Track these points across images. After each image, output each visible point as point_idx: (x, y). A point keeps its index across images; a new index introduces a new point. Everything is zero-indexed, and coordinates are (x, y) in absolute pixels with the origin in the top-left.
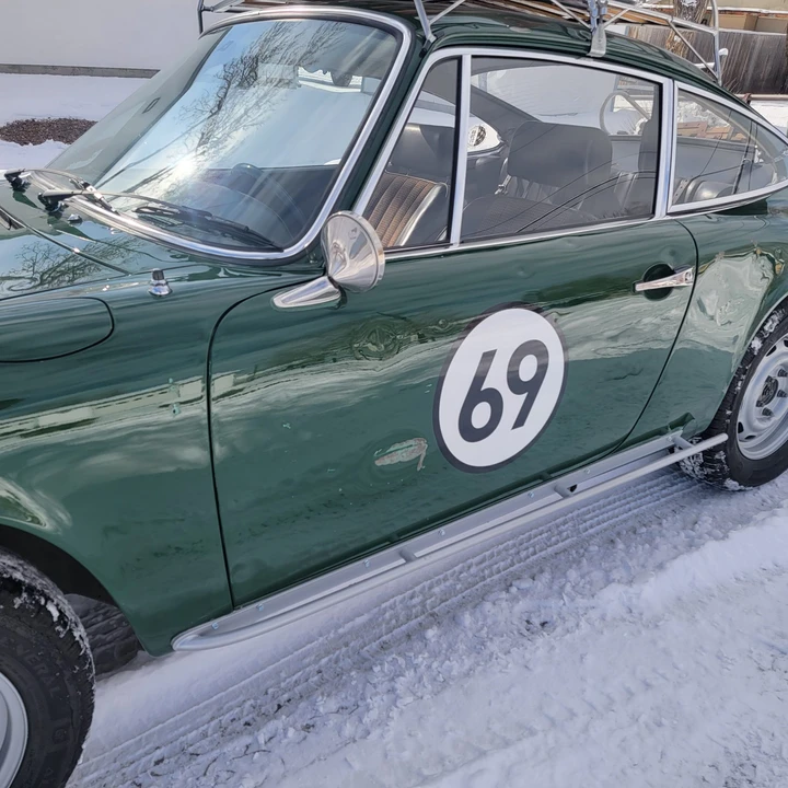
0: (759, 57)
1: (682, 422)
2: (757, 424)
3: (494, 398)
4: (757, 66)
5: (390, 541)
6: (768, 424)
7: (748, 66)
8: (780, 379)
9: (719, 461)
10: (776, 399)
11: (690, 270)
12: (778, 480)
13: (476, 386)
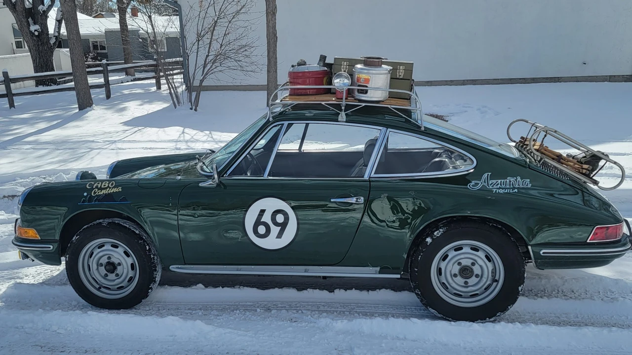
8: (474, 268)
13: (258, 220)
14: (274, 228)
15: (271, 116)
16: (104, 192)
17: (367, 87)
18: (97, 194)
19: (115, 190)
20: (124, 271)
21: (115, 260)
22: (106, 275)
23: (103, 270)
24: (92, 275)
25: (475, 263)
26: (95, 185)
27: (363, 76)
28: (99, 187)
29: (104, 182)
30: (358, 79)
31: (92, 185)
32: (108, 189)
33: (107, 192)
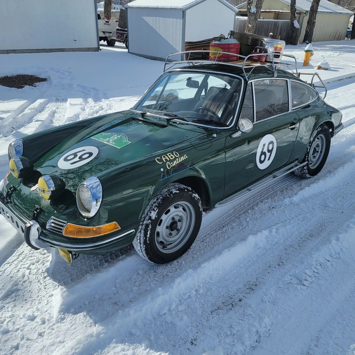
0: (280, 30)
1: (297, 159)
2: (312, 160)
3: (265, 154)
4: (280, 33)
5: (244, 188)
6: (315, 160)
8: (317, 148)
10: (316, 153)
11: (299, 123)
12: (318, 174)
13: (262, 152)
14: (268, 154)
15: (247, 77)
16: (175, 163)
17: (280, 53)
18: (171, 166)
19: (182, 158)
20: (184, 223)
21: (177, 219)
22: (171, 234)
23: (168, 231)
24: (161, 239)
25: (318, 146)
26: (164, 159)
27: (279, 46)
28: (169, 160)
29: (168, 154)
30: (276, 48)
31: (161, 160)
32: (177, 159)
33: (178, 162)
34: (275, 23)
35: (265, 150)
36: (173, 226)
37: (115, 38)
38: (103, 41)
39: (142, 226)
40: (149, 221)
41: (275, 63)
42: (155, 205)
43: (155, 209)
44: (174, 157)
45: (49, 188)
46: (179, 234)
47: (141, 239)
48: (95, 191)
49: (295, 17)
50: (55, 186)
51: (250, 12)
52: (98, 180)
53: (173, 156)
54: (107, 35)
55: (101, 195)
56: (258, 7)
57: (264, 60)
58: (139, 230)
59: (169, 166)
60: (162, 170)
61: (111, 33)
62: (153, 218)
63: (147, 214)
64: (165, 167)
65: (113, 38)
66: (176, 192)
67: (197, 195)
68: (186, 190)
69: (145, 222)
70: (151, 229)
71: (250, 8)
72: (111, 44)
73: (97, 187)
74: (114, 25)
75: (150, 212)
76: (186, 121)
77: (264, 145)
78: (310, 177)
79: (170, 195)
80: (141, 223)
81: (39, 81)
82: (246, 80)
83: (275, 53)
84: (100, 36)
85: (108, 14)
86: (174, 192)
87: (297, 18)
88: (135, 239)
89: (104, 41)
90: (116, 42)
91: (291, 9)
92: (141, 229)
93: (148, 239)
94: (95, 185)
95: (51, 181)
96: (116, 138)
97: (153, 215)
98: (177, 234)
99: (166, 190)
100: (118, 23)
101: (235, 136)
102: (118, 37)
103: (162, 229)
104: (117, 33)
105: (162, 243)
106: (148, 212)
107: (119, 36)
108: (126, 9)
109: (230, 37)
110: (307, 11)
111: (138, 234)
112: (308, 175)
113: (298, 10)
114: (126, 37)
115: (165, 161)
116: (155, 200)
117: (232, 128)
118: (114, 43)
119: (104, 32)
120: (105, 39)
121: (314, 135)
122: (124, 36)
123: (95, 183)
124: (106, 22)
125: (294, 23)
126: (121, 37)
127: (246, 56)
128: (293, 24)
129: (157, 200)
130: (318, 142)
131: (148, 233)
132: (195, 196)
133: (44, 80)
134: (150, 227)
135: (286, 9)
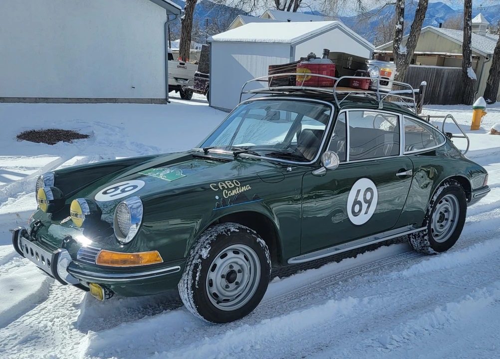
0: (447, 82)
1: (413, 223)
2: (439, 229)
3: (360, 203)
4: (446, 87)
6: (443, 230)
7: (440, 88)
8: (445, 214)
9: (426, 240)
10: (445, 221)
11: (411, 170)
13: (356, 200)
14: (365, 206)
15: (338, 104)
16: (234, 192)
17: (388, 79)
18: (229, 195)
19: (244, 189)
20: (246, 276)
21: (236, 268)
22: (227, 287)
23: (224, 282)
24: (214, 290)
25: (447, 211)
26: (220, 187)
27: (388, 70)
28: (226, 187)
29: (226, 182)
30: (382, 73)
31: (217, 187)
32: (237, 189)
33: (238, 192)
34: (438, 72)
35: (361, 198)
36: (230, 277)
37: (192, 87)
38: (174, 91)
39: (190, 267)
40: (199, 260)
41: (380, 91)
42: (207, 242)
43: (207, 247)
44: (233, 186)
45: (83, 212)
46: (239, 289)
47: (189, 282)
48: (135, 212)
49: (469, 63)
50: (90, 212)
51: (397, 53)
52: (140, 201)
53: (232, 184)
54: (181, 83)
55: (141, 217)
56: (411, 45)
57: (367, 87)
58: (187, 272)
59: (226, 195)
60: (217, 197)
61: (187, 80)
62: (204, 257)
63: (197, 253)
64: (221, 196)
65: (189, 87)
66: (235, 230)
67: (263, 242)
68: (248, 231)
69: (194, 262)
70: (201, 271)
71: (399, 48)
72: (186, 95)
73: (138, 208)
74: (192, 68)
75: (201, 250)
76: (257, 155)
77: (359, 191)
78: (435, 254)
79: (227, 233)
80: (189, 263)
81: (78, 138)
82: (338, 108)
83: (382, 78)
84: (170, 83)
85: (184, 54)
86: (232, 230)
87: (474, 65)
88: (181, 281)
89: (176, 92)
90: (194, 93)
91: (464, 50)
92: (189, 270)
93: (196, 283)
94: (135, 206)
95: (86, 205)
96: (168, 172)
97: (205, 253)
98: (236, 288)
99: (223, 227)
100: (197, 66)
101: (317, 172)
102: (197, 86)
103: (216, 277)
104: (195, 80)
105: (215, 295)
106: (198, 250)
107: (198, 83)
108: (210, 43)
109: (324, 57)
110: (490, 55)
111: (185, 276)
112: (431, 250)
113: (476, 53)
114: (208, 86)
115: (221, 189)
116: (208, 237)
117: (314, 163)
118: (191, 95)
119: (176, 79)
120: (177, 88)
121: (439, 192)
122: (205, 84)
123: (136, 203)
124: (181, 64)
125: (468, 71)
126: (201, 85)
127: (338, 77)
128: (465, 73)
129: (211, 236)
130: (446, 206)
131: (198, 274)
132: (260, 242)
133: (86, 136)
134: (200, 267)
135: (456, 51)
